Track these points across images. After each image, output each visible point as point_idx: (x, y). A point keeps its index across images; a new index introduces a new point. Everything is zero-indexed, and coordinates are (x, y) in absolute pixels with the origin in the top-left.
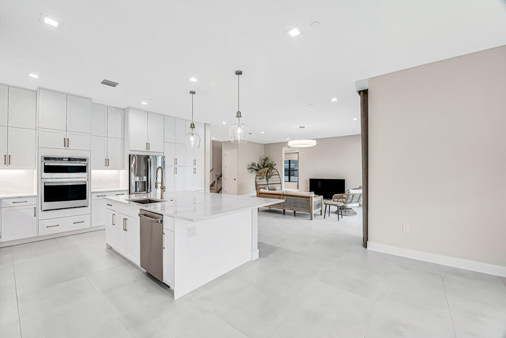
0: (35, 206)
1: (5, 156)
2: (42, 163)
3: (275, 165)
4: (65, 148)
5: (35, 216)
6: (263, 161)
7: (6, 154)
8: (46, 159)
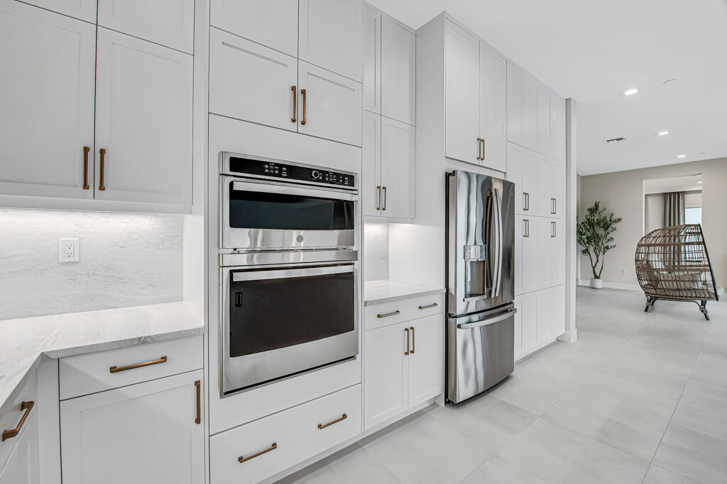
0: (198, 376)
1: (86, 150)
2: (221, 185)
3: (619, 220)
4: (293, 127)
5: (198, 421)
6: (588, 213)
7: (90, 144)
8: (239, 165)
